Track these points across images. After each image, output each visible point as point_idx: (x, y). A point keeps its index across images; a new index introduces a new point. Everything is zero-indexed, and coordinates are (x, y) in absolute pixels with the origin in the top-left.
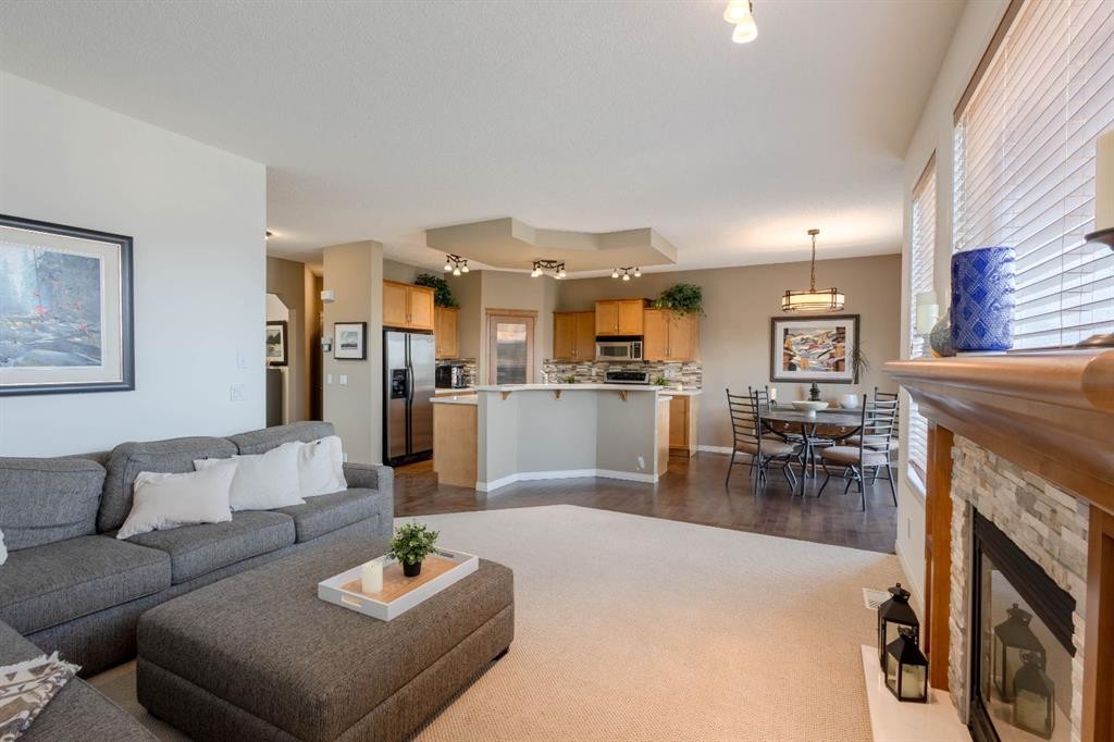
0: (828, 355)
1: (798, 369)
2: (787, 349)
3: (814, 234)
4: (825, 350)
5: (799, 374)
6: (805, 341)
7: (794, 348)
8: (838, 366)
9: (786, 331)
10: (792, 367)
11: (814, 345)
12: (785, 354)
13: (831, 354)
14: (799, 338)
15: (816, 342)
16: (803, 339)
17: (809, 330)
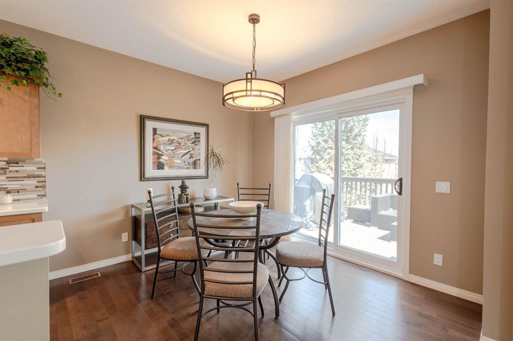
0: (188, 156)
1: (166, 167)
2: (155, 148)
3: (254, 23)
4: (186, 151)
5: (166, 172)
6: (171, 142)
7: (162, 148)
8: (195, 164)
9: (155, 130)
10: (160, 166)
11: (179, 146)
12: (154, 153)
13: (191, 154)
14: (166, 138)
15: (180, 143)
16: (169, 140)
17: (174, 132)
